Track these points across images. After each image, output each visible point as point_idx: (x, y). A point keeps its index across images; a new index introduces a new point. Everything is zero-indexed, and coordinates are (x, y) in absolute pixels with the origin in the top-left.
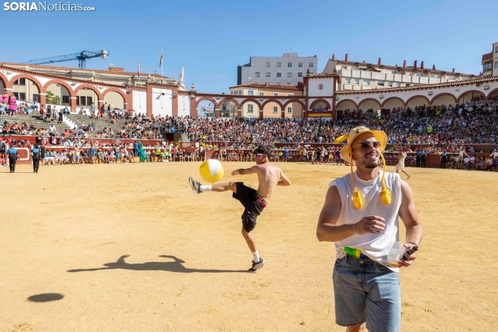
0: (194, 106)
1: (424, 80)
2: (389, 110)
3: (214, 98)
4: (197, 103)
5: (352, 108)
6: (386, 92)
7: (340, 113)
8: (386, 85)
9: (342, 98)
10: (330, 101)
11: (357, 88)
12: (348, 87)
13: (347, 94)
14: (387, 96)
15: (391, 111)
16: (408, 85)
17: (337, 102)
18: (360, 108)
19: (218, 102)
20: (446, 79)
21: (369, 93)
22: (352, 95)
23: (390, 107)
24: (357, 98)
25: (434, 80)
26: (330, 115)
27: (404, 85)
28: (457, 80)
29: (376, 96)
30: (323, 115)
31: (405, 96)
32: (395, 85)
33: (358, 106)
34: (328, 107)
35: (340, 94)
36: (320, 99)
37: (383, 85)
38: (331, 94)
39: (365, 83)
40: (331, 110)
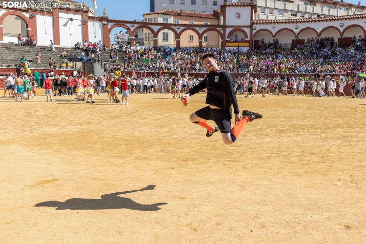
0: (106, 33)
2: (304, 40)
3: (129, 25)
4: (110, 30)
5: (268, 40)
6: (301, 22)
7: (257, 42)
8: (299, 16)
9: (258, 27)
10: (247, 30)
11: (272, 18)
12: (263, 17)
13: (263, 23)
14: (302, 26)
15: (306, 41)
16: (318, 16)
17: (254, 32)
18: (276, 38)
19: (132, 29)
20: (352, 11)
21: (285, 23)
22: (269, 25)
23: (305, 37)
24: (274, 28)
26: (248, 44)
27: (315, 16)
28: (363, 12)
29: (291, 26)
30: (240, 44)
31: (319, 27)
33: (274, 36)
34: (246, 36)
35: (257, 23)
36: (238, 29)
37: (296, 16)
38: (249, 24)
39: (279, 13)
40: (249, 39)
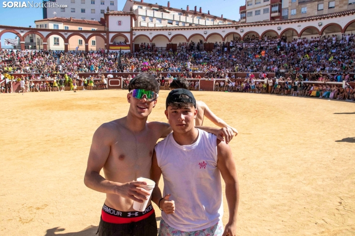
1: (202, 22)
2: (176, 44)
5: (147, 42)
6: (173, 29)
7: (137, 46)
8: (174, 24)
9: (138, 33)
10: (128, 36)
11: (151, 25)
12: (144, 24)
13: (142, 30)
14: (174, 33)
15: (178, 45)
16: (190, 25)
17: (134, 37)
19: (22, 35)
20: (217, 22)
21: (160, 30)
22: (146, 31)
23: (177, 42)
25: (209, 22)
26: (129, 48)
27: (188, 25)
28: (225, 23)
29: (165, 33)
30: (123, 47)
31: (188, 34)
32: (181, 24)
33: (151, 41)
34: (126, 40)
35: (136, 30)
36: (119, 34)
37: (172, 24)
38: (129, 30)
39: (158, 22)
40: (129, 43)
